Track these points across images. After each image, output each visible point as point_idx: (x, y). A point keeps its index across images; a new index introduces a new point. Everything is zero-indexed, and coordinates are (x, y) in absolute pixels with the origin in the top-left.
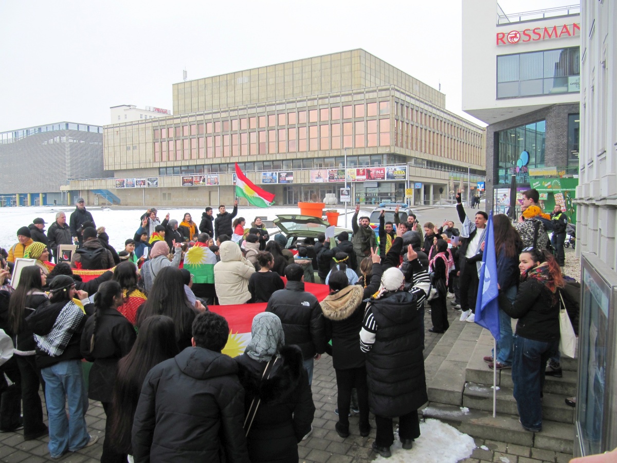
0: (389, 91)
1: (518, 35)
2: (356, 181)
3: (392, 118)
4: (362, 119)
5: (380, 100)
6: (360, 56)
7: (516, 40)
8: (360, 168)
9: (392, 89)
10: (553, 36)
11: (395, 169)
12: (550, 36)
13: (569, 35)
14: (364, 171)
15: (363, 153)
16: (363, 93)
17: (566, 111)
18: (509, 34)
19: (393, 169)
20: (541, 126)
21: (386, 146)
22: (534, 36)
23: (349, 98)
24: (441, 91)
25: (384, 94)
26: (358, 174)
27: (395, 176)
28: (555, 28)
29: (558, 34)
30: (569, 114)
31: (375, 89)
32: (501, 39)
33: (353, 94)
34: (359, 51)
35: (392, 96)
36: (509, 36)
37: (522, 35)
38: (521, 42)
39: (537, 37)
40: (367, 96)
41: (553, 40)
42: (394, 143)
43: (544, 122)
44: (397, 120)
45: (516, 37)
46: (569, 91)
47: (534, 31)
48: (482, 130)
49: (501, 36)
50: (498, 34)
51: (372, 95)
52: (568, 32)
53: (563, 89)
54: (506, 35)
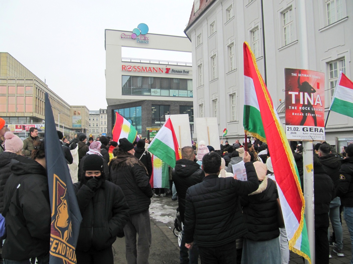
0: (32, 81)
1: (131, 68)
2: (15, 132)
3: (34, 96)
4: (13, 95)
5: (27, 85)
6: (7, 57)
7: (130, 70)
8: (18, 125)
9: (34, 80)
10: (146, 70)
11: (42, 126)
12: (144, 71)
13: (152, 72)
14: (21, 126)
15: (14, 116)
16: (15, 80)
17: (151, 103)
18: (127, 66)
19: (41, 126)
20: (139, 109)
21: (30, 112)
22: (138, 70)
23: (5, 82)
24: (46, 83)
25: (29, 82)
26: (17, 127)
27: (42, 130)
28: (146, 68)
29: (148, 70)
30: (152, 105)
31: (23, 78)
32: (124, 68)
33: (7, 80)
34: (6, 54)
35: (35, 84)
36: (128, 67)
37: (133, 69)
38: (132, 71)
39: (139, 70)
40: (18, 82)
41: (145, 72)
42: (35, 111)
43: (141, 107)
44: (36, 98)
45: (130, 68)
46: (152, 95)
47: (138, 67)
48: (70, 107)
49: (124, 67)
50: (123, 66)
51: (21, 82)
52: (151, 70)
53: (149, 94)
54: (126, 67)
